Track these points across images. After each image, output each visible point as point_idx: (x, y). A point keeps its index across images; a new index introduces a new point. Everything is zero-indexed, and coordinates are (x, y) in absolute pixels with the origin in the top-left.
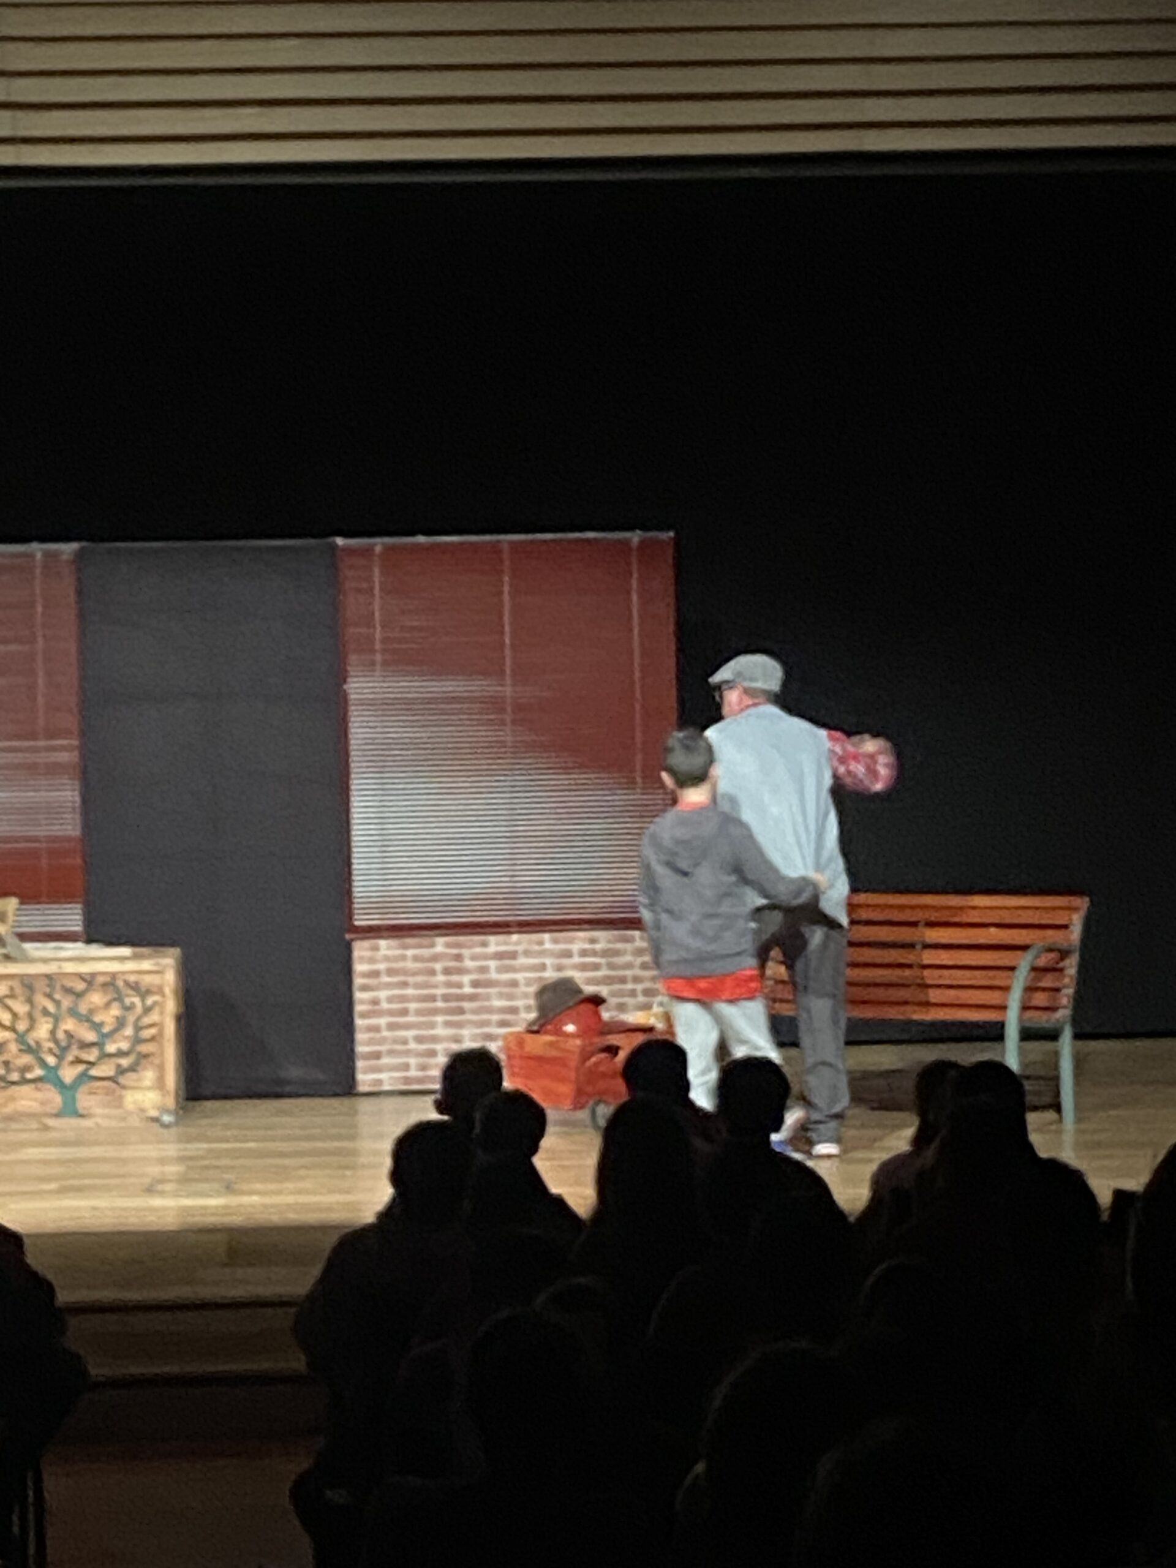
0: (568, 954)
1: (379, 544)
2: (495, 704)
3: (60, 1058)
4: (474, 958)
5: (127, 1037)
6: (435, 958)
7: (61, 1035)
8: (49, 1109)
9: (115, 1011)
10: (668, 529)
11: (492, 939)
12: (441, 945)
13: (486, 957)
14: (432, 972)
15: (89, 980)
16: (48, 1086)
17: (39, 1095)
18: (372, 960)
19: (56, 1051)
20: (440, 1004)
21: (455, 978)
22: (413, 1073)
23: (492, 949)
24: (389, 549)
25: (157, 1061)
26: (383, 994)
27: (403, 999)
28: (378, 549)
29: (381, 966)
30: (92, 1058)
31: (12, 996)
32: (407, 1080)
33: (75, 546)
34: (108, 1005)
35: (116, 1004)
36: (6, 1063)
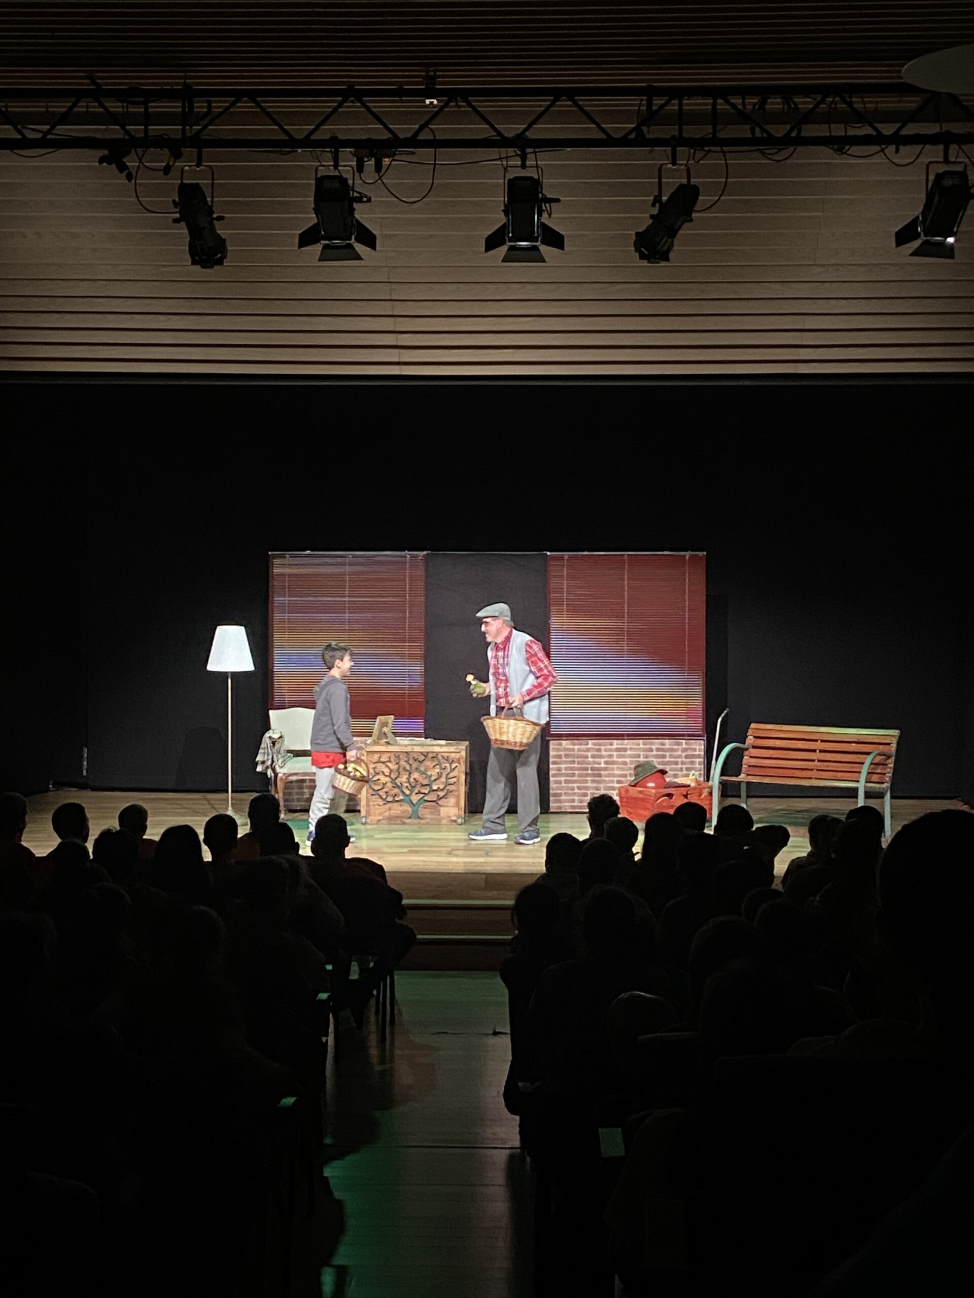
0: (651, 750)
1: (566, 554)
2: (619, 632)
3: (412, 792)
4: (606, 750)
5: (443, 783)
6: (588, 750)
7: (412, 780)
8: (405, 815)
9: (437, 770)
10: (702, 551)
11: (615, 742)
12: (591, 743)
13: (611, 750)
14: (587, 757)
15: (425, 755)
16: (406, 804)
17: (401, 808)
18: (558, 750)
19: (409, 787)
20: (590, 772)
21: (597, 760)
22: (575, 804)
23: (615, 746)
24: (570, 557)
25: (456, 794)
26: (563, 766)
27: (572, 769)
28: (566, 557)
29: (562, 753)
30: (426, 792)
31: (390, 761)
32: (573, 807)
33: (425, 553)
34: (434, 767)
35: (438, 766)
36: (386, 792)
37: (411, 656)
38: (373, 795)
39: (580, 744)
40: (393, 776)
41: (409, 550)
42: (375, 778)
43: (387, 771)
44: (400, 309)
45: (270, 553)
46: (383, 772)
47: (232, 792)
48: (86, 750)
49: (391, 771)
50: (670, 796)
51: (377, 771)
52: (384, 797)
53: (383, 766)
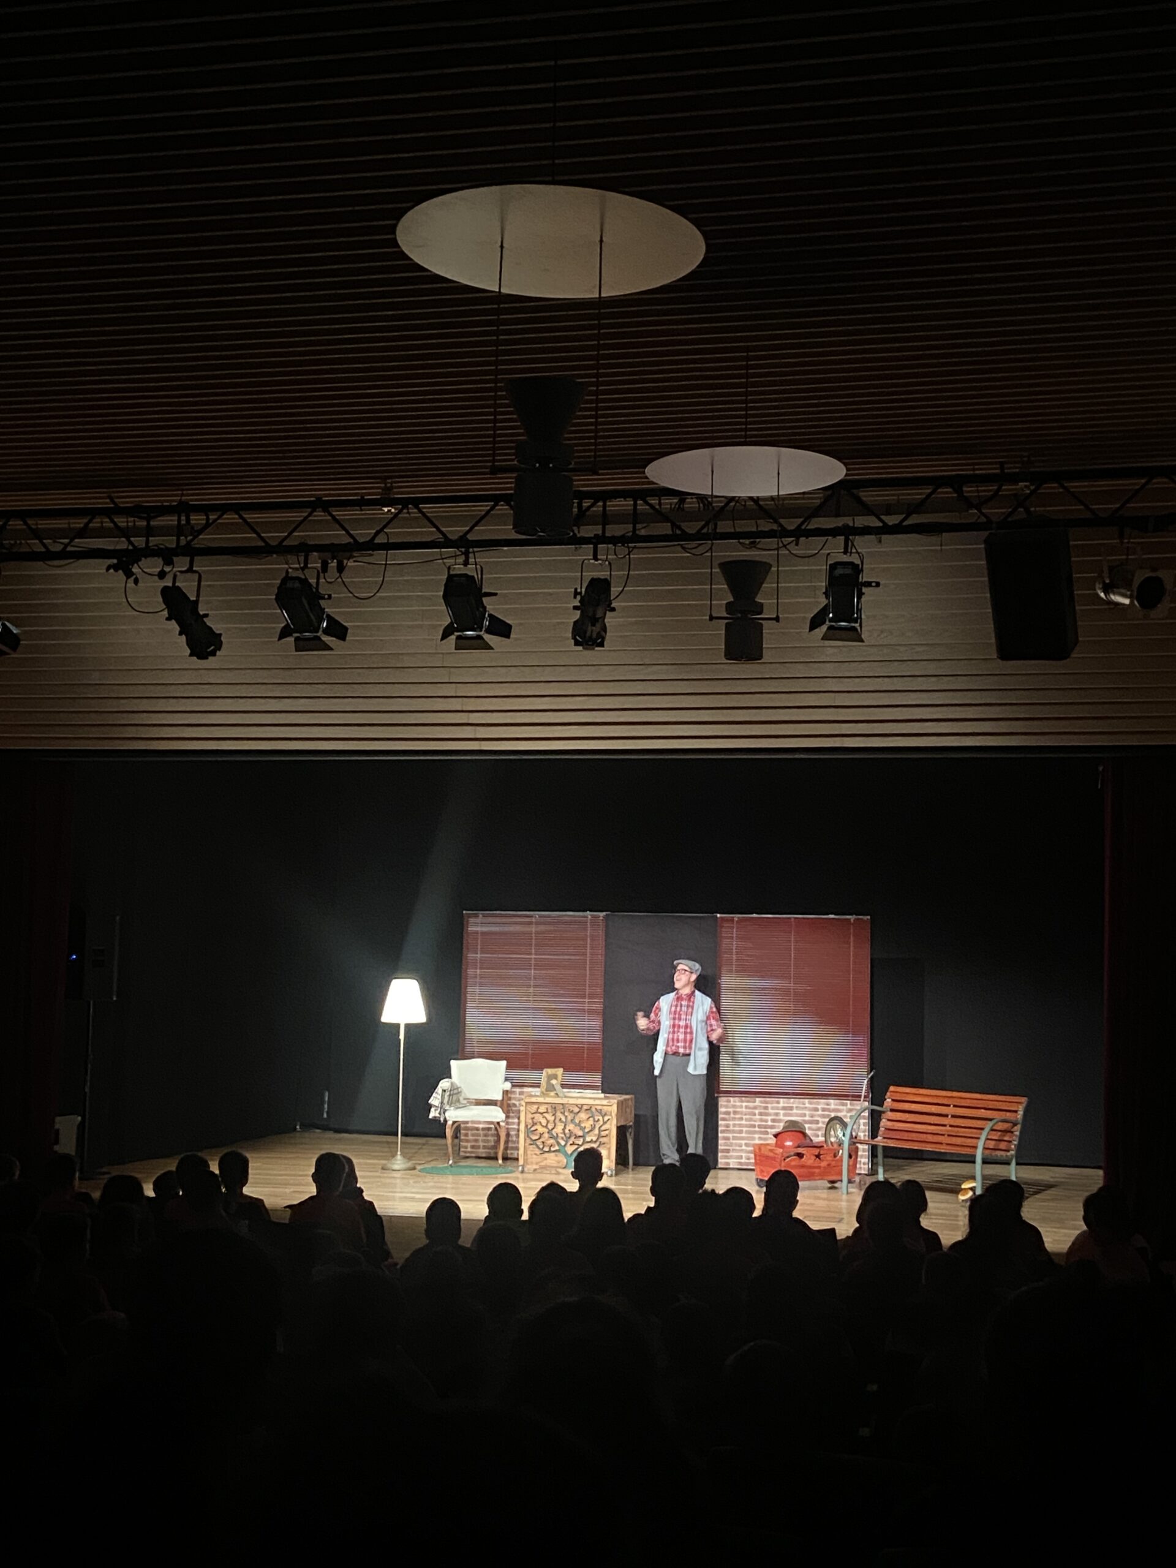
0: (816, 1110)
1: (736, 917)
2: (786, 992)
3: (567, 1142)
4: (773, 1108)
5: (595, 1135)
6: (755, 1108)
7: (567, 1131)
8: (560, 1165)
9: (591, 1121)
10: (867, 915)
11: (781, 1100)
12: (758, 1101)
13: (777, 1108)
14: (755, 1115)
15: (581, 1107)
16: (561, 1155)
17: (556, 1158)
18: (726, 1107)
19: (565, 1138)
20: (757, 1129)
21: (764, 1117)
22: (743, 1160)
23: (781, 1105)
24: (740, 920)
25: (608, 1146)
26: (731, 1123)
27: (740, 1125)
28: (736, 919)
29: (731, 1110)
30: (580, 1143)
31: (547, 1112)
32: (740, 1163)
33: (604, 913)
34: (588, 1118)
35: (591, 1119)
36: (543, 1142)
37: (591, 1012)
38: (531, 1144)
39: (748, 1102)
40: (550, 1126)
41: (591, 911)
42: (533, 1129)
43: (544, 1122)
44: (463, 691)
45: (464, 912)
46: (540, 1122)
47: (402, 1135)
48: (327, 1094)
49: (548, 1122)
50: (800, 1155)
51: (535, 1121)
52: (541, 1147)
53: (541, 1116)
